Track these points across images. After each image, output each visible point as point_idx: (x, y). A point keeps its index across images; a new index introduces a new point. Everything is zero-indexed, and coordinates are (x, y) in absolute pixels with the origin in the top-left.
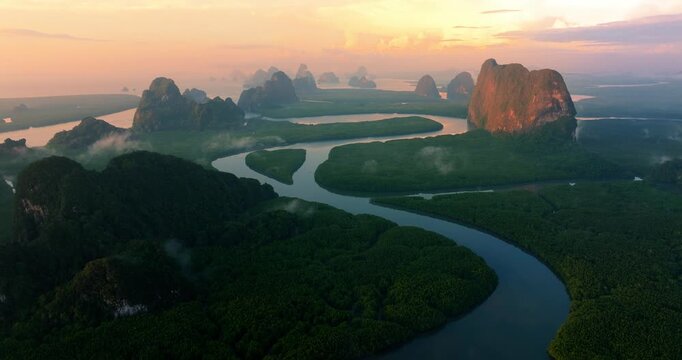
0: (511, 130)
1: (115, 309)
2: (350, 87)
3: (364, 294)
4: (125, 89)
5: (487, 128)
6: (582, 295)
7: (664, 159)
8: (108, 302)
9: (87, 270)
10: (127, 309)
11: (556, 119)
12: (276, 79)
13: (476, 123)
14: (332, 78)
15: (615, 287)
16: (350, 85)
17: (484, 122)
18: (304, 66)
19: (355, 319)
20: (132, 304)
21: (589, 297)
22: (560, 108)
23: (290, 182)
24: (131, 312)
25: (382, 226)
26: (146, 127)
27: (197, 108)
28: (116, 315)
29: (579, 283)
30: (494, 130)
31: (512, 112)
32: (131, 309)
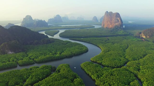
0: (109, 27)
1: (8, 52)
11: (118, 24)
16: (77, 19)
22: (119, 21)
30: (105, 27)
32: (11, 53)
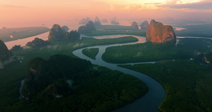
0: (158, 42)
2: (111, 24)
3: (115, 93)
4: (43, 25)
5: (151, 41)
6: (169, 94)
7: (199, 54)
8: (54, 95)
9: (49, 87)
10: (58, 96)
11: (170, 40)
12: (89, 23)
13: (148, 39)
14: (105, 21)
15: (177, 92)
16: (111, 23)
17: (150, 39)
18: (97, 17)
19: (113, 100)
20: (59, 95)
21: (171, 94)
22: (171, 37)
23: (95, 59)
24: (59, 97)
25: (120, 74)
26: (52, 40)
27: (67, 34)
28: (56, 98)
29: (168, 91)
30: (153, 42)
31: (158, 37)
32: (59, 96)
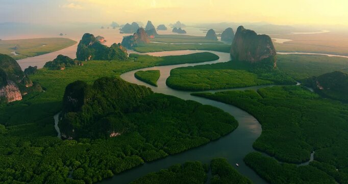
0: (249, 61)
5: (239, 59)
6: (266, 128)
8: (108, 132)
13: (235, 56)
14: (162, 27)
16: (173, 32)
17: (238, 56)
18: (149, 21)
22: (270, 52)
23: (155, 86)
24: (115, 135)
28: (111, 136)
31: (249, 53)
